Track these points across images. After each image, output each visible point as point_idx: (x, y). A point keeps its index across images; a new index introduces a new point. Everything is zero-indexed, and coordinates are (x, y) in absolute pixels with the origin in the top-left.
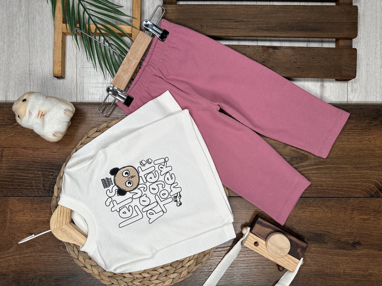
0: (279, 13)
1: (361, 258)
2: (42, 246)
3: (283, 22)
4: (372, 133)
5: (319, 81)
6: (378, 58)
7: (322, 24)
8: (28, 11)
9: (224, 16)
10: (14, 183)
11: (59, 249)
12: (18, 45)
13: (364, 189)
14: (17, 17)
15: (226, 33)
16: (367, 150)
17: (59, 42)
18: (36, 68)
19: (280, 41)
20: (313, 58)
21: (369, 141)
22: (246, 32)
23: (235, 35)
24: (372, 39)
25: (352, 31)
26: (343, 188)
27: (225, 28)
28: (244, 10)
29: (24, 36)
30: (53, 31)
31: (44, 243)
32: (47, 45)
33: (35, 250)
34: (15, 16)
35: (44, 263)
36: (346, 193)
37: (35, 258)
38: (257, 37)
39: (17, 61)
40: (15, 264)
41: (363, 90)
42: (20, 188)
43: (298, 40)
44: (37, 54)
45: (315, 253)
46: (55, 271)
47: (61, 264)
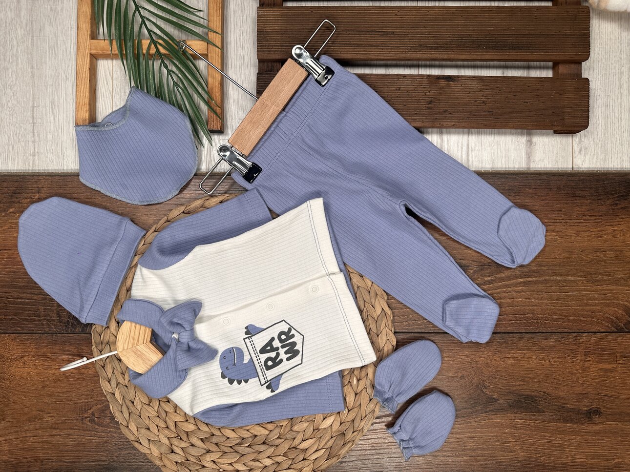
0: (456, 19)
1: (602, 438)
2: (54, 419)
3: (462, 35)
4: (618, 222)
5: (524, 134)
6: (625, 93)
7: (530, 37)
8: (32, 18)
9: (363, 26)
10: (8, 311)
11: (83, 423)
12: (14, 76)
13: (607, 317)
14: (14, 28)
15: (366, 54)
16: (610, 250)
18: (44, 112)
19: (457, 67)
20: (514, 96)
21: (614, 236)
22: (401, 51)
23: (382, 58)
24: (613, 62)
25: (580, 49)
26: (570, 316)
27: (364, 46)
28: (396, 15)
29: (25, 60)
30: (74, 51)
31: (58, 412)
32: (63, 75)
33: (41, 426)
34: (10, 25)
35: (59, 448)
36: (576, 324)
37: (42, 439)
38: (419, 60)
39: (13, 101)
40: (9, 450)
41: (600, 150)
42: (19, 318)
43: (488, 64)
44: (47, 89)
45: (523, 429)
46: (77, 462)
47: (87, 448)
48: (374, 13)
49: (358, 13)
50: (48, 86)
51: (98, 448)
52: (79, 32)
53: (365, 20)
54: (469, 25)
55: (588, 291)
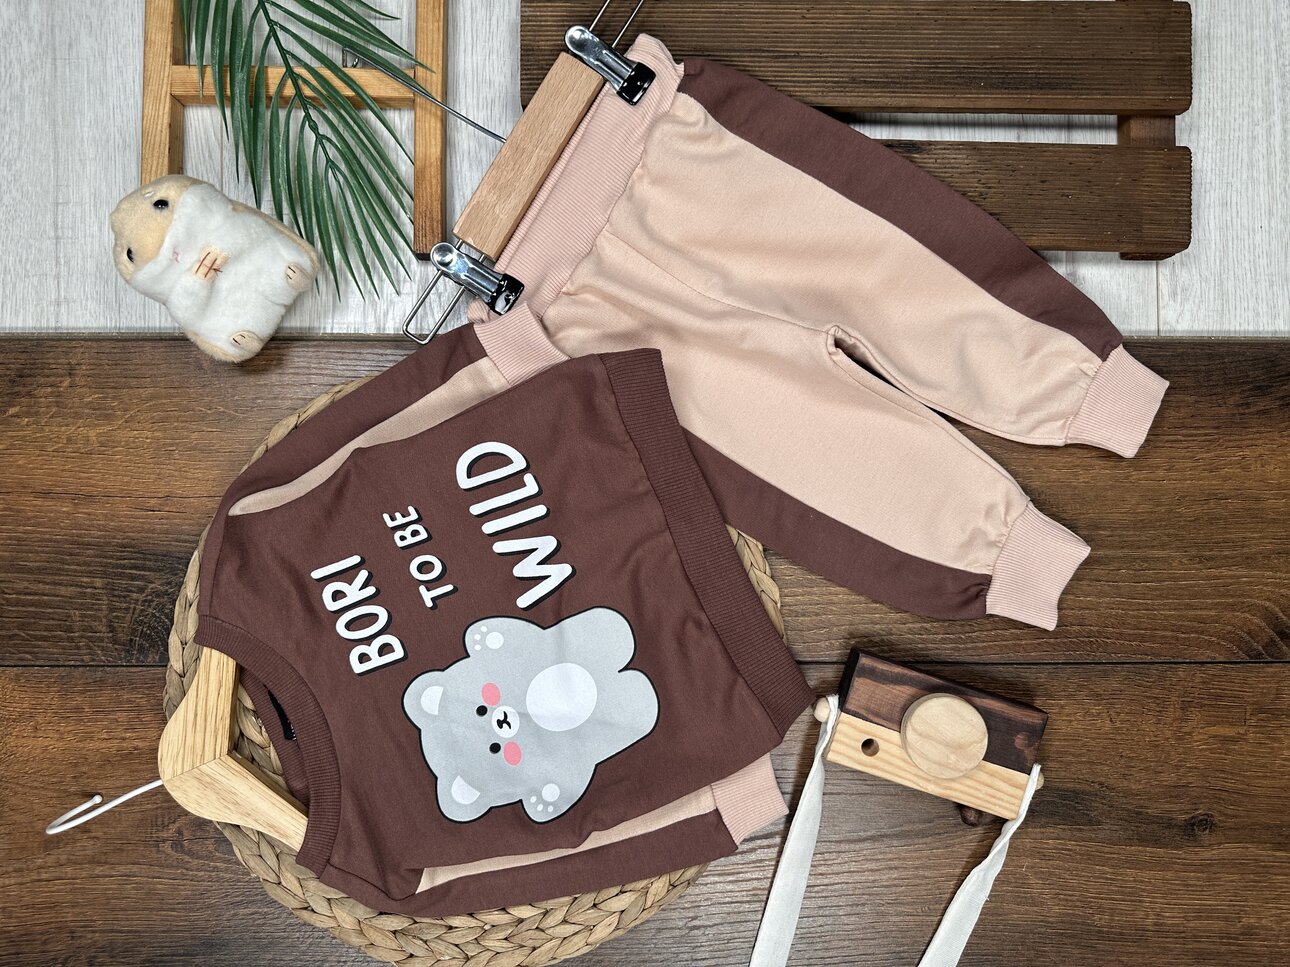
1: (1217, 875)
2: (100, 844)
3: (937, 58)
4: (1251, 439)
5: (1061, 260)
7: (1072, 64)
8: (53, 20)
11: (158, 851)
12: (16, 140)
13: (1229, 633)
14: (14, 40)
16: (1236, 497)
17: (159, 128)
18: (78, 215)
19: (925, 124)
20: (1043, 182)
21: (1243, 468)
22: (811, 92)
24: (1237, 116)
25: (1172, 88)
26: (1156, 630)
28: (804, 17)
29: (38, 107)
30: (138, 90)
31: (107, 830)
32: (117, 137)
33: (72, 857)
35: (108, 904)
36: (1167, 646)
37: (74, 884)
39: (14, 193)
40: (4, 908)
41: (1212, 291)
42: (28, 635)
43: (988, 119)
44: (84, 166)
45: (1059, 859)
46: (146, 932)
47: (167, 904)
48: (758, 13)
49: (726, 13)
50: (88, 162)
51: (189, 903)
52: (148, 49)
53: (740, 27)
54: (950, 38)
55: (1192, 579)
